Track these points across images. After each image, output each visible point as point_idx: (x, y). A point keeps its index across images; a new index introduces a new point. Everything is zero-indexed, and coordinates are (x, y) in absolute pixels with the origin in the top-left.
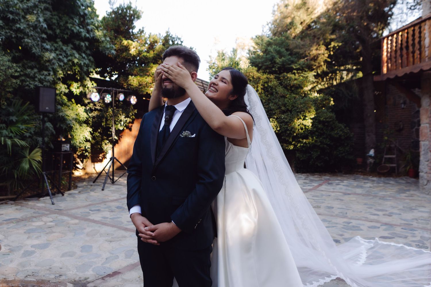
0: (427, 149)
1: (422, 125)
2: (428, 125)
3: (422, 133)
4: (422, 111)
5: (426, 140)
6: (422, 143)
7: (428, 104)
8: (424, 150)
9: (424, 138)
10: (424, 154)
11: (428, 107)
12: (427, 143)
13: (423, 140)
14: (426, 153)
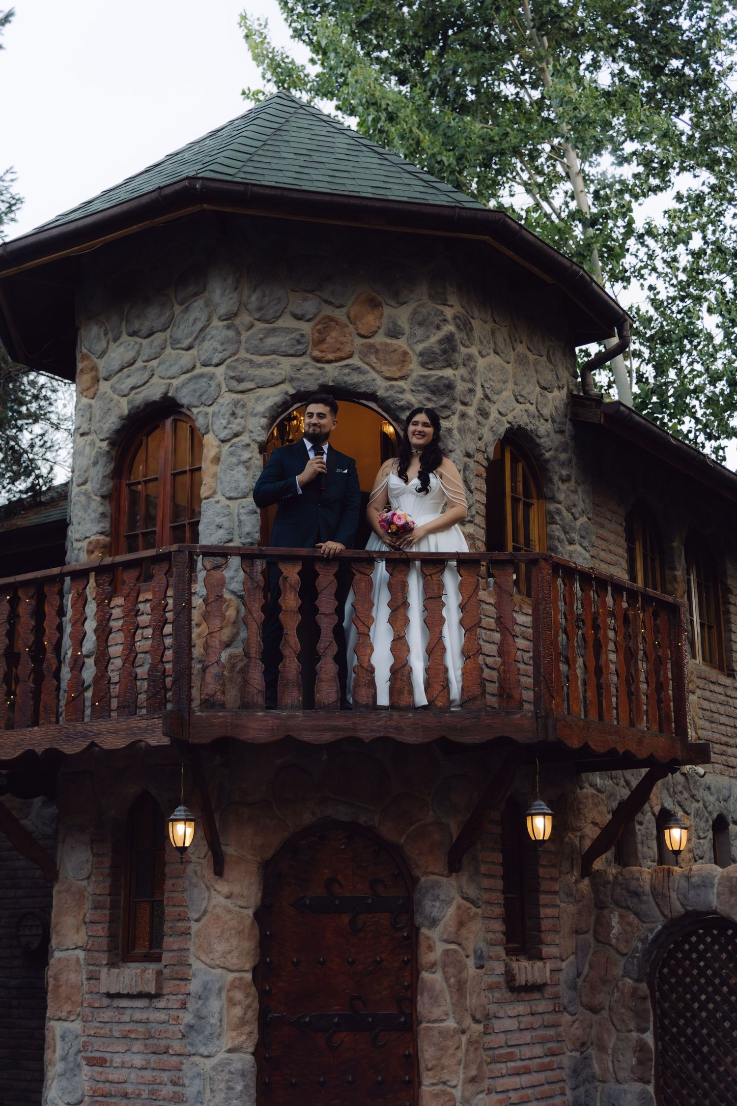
0: (79, 1051)
1: (57, 954)
2: (81, 954)
3: (57, 987)
4: (60, 898)
5: (72, 1018)
6: (56, 1028)
7: (85, 873)
8: (64, 1058)
9: (67, 1007)
10: (62, 1075)
11: (85, 883)
12: (76, 1026)
13: (63, 1015)
14: (72, 1072)
